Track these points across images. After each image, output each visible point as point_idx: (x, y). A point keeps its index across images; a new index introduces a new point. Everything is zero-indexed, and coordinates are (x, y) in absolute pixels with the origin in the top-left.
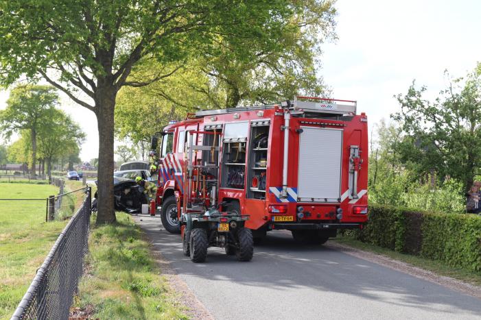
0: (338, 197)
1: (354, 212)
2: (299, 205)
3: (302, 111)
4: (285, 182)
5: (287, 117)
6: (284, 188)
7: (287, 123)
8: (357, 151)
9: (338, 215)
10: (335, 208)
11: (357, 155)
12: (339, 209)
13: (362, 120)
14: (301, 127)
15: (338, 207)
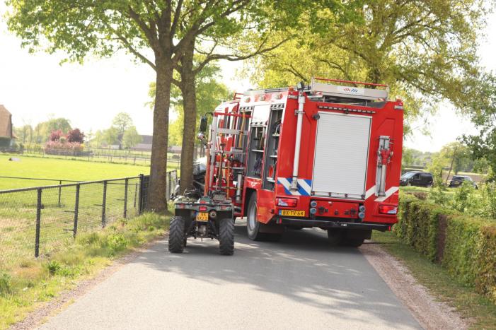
0: (363, 193)
1: (380, 211)
2: (312, 200)
3: (320, 94)
4: (295, 173)
5: (301, 100)
6: (294, 179)
7: (301, 108)
8: (387, 143)
9: (360, 214)
10: (356, 205)
11: (387, 146)
12: (361, 207)
13: (396, 107)
14: (319, 112)
15: (361, 204)
